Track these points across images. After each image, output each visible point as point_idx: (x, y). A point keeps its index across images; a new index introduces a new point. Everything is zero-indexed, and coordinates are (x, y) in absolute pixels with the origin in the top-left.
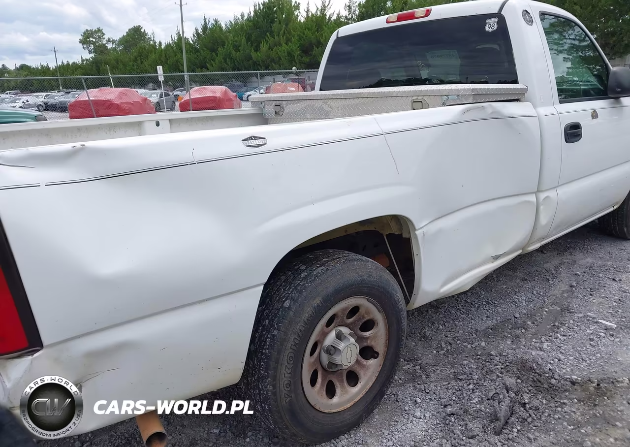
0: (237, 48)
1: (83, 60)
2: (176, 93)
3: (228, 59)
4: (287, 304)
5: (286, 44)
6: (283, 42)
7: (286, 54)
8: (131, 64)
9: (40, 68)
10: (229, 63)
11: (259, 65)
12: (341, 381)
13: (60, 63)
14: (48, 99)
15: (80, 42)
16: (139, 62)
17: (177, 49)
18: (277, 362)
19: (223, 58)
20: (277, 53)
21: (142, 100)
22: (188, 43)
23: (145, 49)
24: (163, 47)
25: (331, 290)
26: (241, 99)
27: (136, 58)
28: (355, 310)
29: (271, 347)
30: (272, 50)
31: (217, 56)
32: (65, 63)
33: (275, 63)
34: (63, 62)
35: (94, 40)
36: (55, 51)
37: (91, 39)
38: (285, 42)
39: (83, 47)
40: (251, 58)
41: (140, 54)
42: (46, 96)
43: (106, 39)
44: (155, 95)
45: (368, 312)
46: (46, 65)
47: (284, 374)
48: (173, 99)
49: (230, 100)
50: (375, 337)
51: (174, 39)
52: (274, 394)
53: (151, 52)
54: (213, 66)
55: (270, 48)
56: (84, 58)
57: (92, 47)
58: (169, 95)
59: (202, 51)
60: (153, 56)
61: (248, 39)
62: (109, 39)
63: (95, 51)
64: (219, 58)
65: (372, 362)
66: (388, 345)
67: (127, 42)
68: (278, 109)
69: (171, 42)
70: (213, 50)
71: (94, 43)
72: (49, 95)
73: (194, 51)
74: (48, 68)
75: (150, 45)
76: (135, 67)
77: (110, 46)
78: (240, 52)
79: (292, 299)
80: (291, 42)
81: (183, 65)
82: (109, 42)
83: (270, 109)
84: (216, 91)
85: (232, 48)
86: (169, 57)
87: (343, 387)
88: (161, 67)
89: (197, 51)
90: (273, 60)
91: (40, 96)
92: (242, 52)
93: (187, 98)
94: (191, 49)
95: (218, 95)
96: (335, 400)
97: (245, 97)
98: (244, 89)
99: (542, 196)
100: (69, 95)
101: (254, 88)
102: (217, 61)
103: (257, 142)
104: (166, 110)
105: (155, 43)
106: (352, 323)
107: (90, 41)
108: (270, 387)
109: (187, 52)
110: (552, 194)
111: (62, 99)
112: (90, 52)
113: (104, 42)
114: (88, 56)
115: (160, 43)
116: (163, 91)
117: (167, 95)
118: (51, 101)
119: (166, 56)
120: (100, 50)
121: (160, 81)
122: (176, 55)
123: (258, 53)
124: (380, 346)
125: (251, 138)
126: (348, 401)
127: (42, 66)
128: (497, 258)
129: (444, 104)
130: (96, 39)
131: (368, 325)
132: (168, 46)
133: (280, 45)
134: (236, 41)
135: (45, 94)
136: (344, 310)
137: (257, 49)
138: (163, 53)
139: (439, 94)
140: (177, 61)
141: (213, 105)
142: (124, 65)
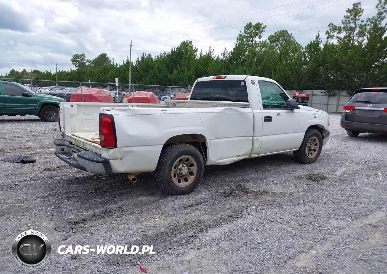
0: (160, 71)
1: (71, 70)
2: (123, 93)
3: (154, 77)
4: (169, 153)
5: (188, 71)
6: (186, 69)
7: (187, 77)
8: (99, 74)
9: (46, 73)
10: (155, 79)
11: (172, 81)
12: (183, 180)
13: (58, 71)
14: (52, 91)
15: (71, 61)
16: (104, 74)
17: (126, 68)
18: (165, 167)
19: (152, 76)
20: (182, 76)
21: (108, 96)
22: (132, 65)
23: (107, 67)
24: (118, 67)
25: (181, 151)
26: (160, 99)
27: (102, 72)
28: (188, 160)
29: (164, 163)
30: (180, 74)
31: (149, 75)
32: (61, 71)
33: (181, 81)
34: (59, 71)
35: (79, 60)
36: (56, 64)
37: (78, 59)
38: (187, 70)
39: (73, 64)
40: (168, 77)
41: (105, 70)
42: (51, 89)
43: (86, 60)
44: (113, 94)
45: (192, 161)
46: (49, 72)
47: (167, 170)
48: (122, 97)
49: (154, 100)
50: (193, 169)
51: (125, 63)
52: (164, 175)
53: (111, 69)
54: (146, 80)
55: (179, 73)
56: (72, 70)
57: (78, 64)
58: (120, 94)
59: (140, 71)
60: (112, 72)
61: (167, 66)
62: (88, 60)
63: (79, 66)
64: (150, 76)
65: (192, 176)
66: (197, 172)
67: (97, 62)
68: (174, 105)
69: (123, 64)
70: (147, 71)
71: (79, 62)
72: (52, 89)
73: (135, 71)
74: (50, 73)
75: (111, 65)
76: (101, 76)
77: (87, 64)
78: (161, 73)
79: (170, 152)
80: (190, 70)
81: (128, 78)
82: (88, 61)
83: (171, 105)
84: (148, 94)
85: (157, 71)
86: (121, 73)
87: (183, 181)
88: (118, 79)
89: (137, 70)
90: (180, 80)
91: (48, 89)
92: (163, 74)
93: (132, 97)
94: (134, 69)
95: (148, 96)
96: (180, 184)
97: (162, 98)
98: (162, 94)
99: (255, 138)
100: (64, 90)
101: (168, 94)
102: (148, 77)
103: (165, 111)
104: (118, 102)
105: (114, 64)
106: (187, 164)
107: (77, 61)
108: (163, 173)
109: (131, 71)
110: (260, 138)
111: (60, 92)
112: (76, 66)
113: (85, 61)
114: (74, 68)
115: (117, 65)
116: (117, 92)
117: (119, 94)
118: (54, 92)
119: (119, 72)
120: (82, 65)
121: (116, 86)
122: (125, 72)
123: (172, 75)
124: (195, 172)
125: (163, 110)
126: (184, 186)
127: (47, 72)
128: (238, 156)
129: (221, 107)
130: (80, 59)
131: (192, 165)
132: (121, 66)
133: (184, 71)
134: (160, 68)
135: (50, 88)
136: (185, 158)
137: (171, 73)
138: (118, 70)
139: (220, 104)
140: (125, 75)
141: (145, 101)
142: (94, 75)
